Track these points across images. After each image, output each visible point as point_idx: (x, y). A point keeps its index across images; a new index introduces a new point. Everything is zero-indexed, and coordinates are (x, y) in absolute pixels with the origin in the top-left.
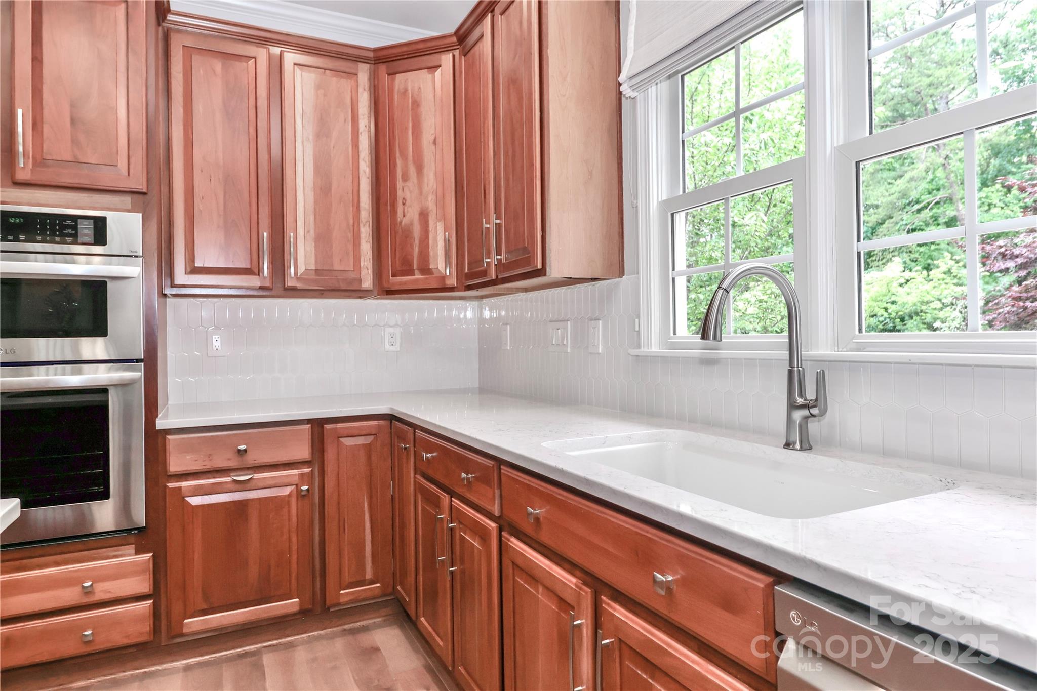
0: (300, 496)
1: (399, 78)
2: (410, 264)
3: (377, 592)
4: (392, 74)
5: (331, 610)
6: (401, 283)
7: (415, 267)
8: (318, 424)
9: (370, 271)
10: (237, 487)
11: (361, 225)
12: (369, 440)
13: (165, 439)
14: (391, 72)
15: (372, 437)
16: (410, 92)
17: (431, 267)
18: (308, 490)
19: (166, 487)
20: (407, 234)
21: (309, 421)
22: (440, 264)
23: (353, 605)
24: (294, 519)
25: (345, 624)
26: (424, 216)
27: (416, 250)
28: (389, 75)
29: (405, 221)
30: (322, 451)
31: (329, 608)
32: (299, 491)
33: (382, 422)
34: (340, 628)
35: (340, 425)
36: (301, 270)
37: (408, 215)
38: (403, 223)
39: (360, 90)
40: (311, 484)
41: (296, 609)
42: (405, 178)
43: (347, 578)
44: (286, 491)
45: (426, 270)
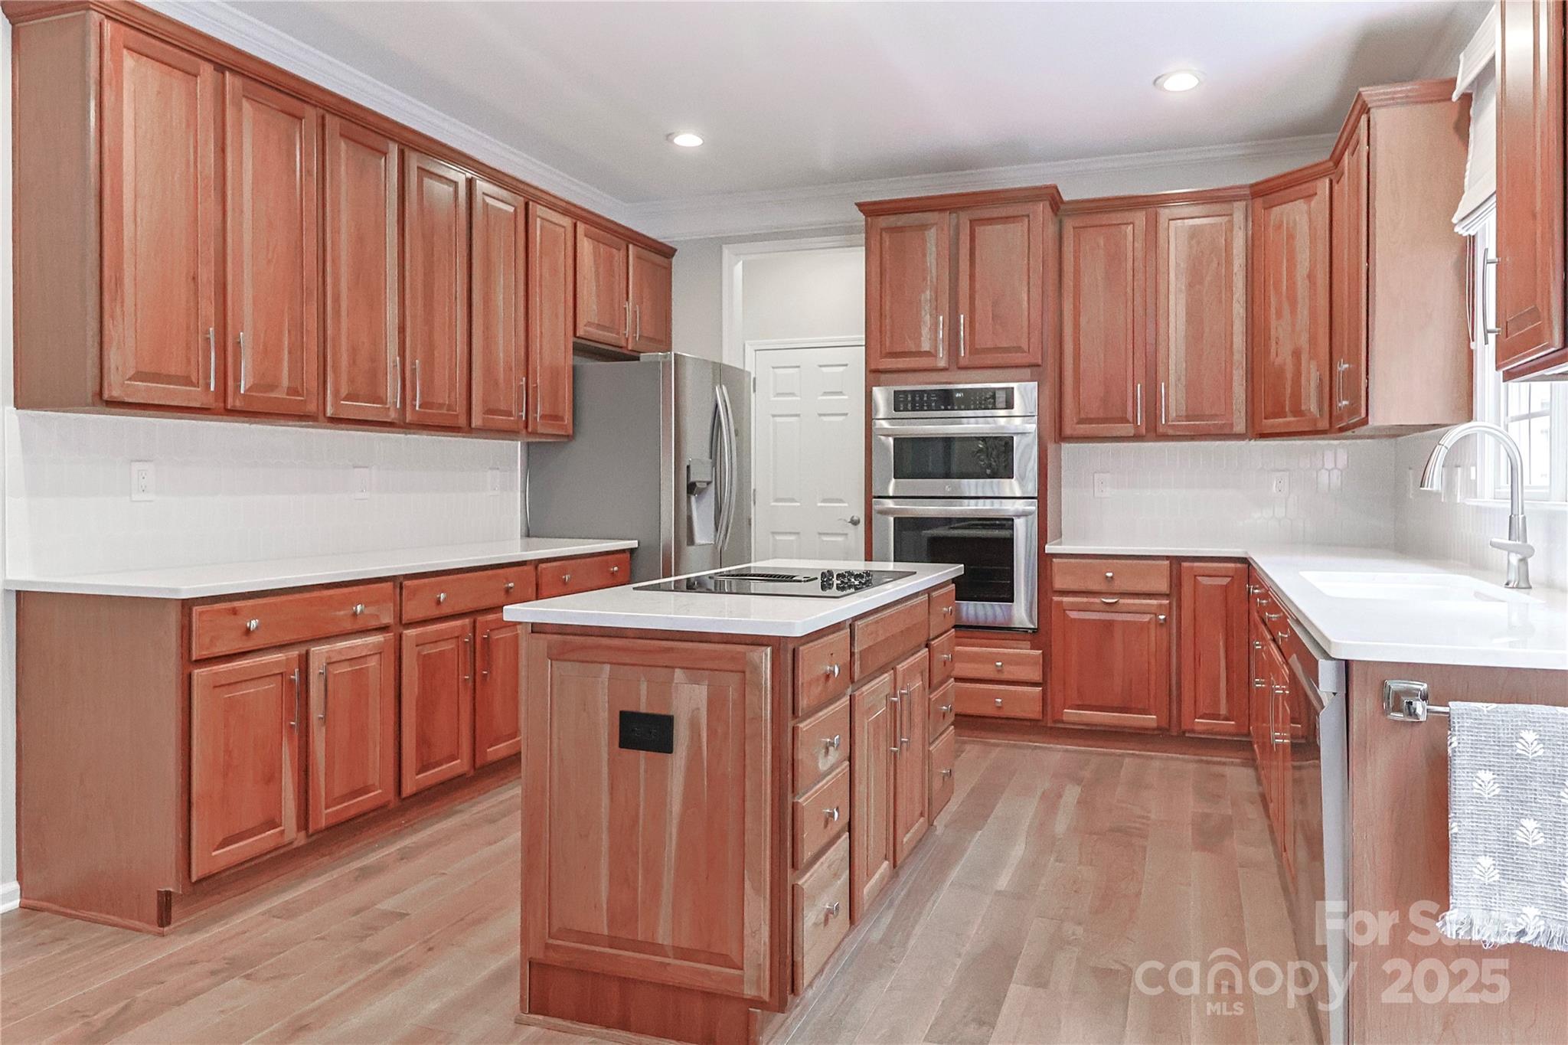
0: (1160, 625)
1: (1276, 210)
2: (1283, 407)
3: (1233, 730)
4: (1268, 207)
5: (1187, 735)
6: (1272, 426)
7: (1287, 410)
8: (1176, 561)
9: (1243, 414)
10: (1107, 608)
11: (1234, 367)
12: (1225, 581)
13: (1052, 561)
14: (1267, 206)
15: (1229, 579)
16: (1285, 225)
17: (1303, 408)
18: (1165, 619)
19: (1052, 600)
20: (1280, 373)
21: (1168, 558)
22: (1311, 404)
23: (1209, 737)
24: (1153, 644)
25: (1202, 755)
26: (1297, 354)
27: (1288, 391)
28: (1265, 209)
29: (1278, 361)
30: (1180, 585)
31: (1184, 732)
32: (1157, 620)
33: (1239, 565)
34: (1196, 758)
35: (1196, 564)
36: (1173, 414)
37: (1281, 354)
38: (1276, 364)
39: (1236, 228)
40: (1169, 615)
41: (1154, 725)
42: (1279, 315)
43: (1202, 710)
44: (1146, 618)
45: (1297, 412)
